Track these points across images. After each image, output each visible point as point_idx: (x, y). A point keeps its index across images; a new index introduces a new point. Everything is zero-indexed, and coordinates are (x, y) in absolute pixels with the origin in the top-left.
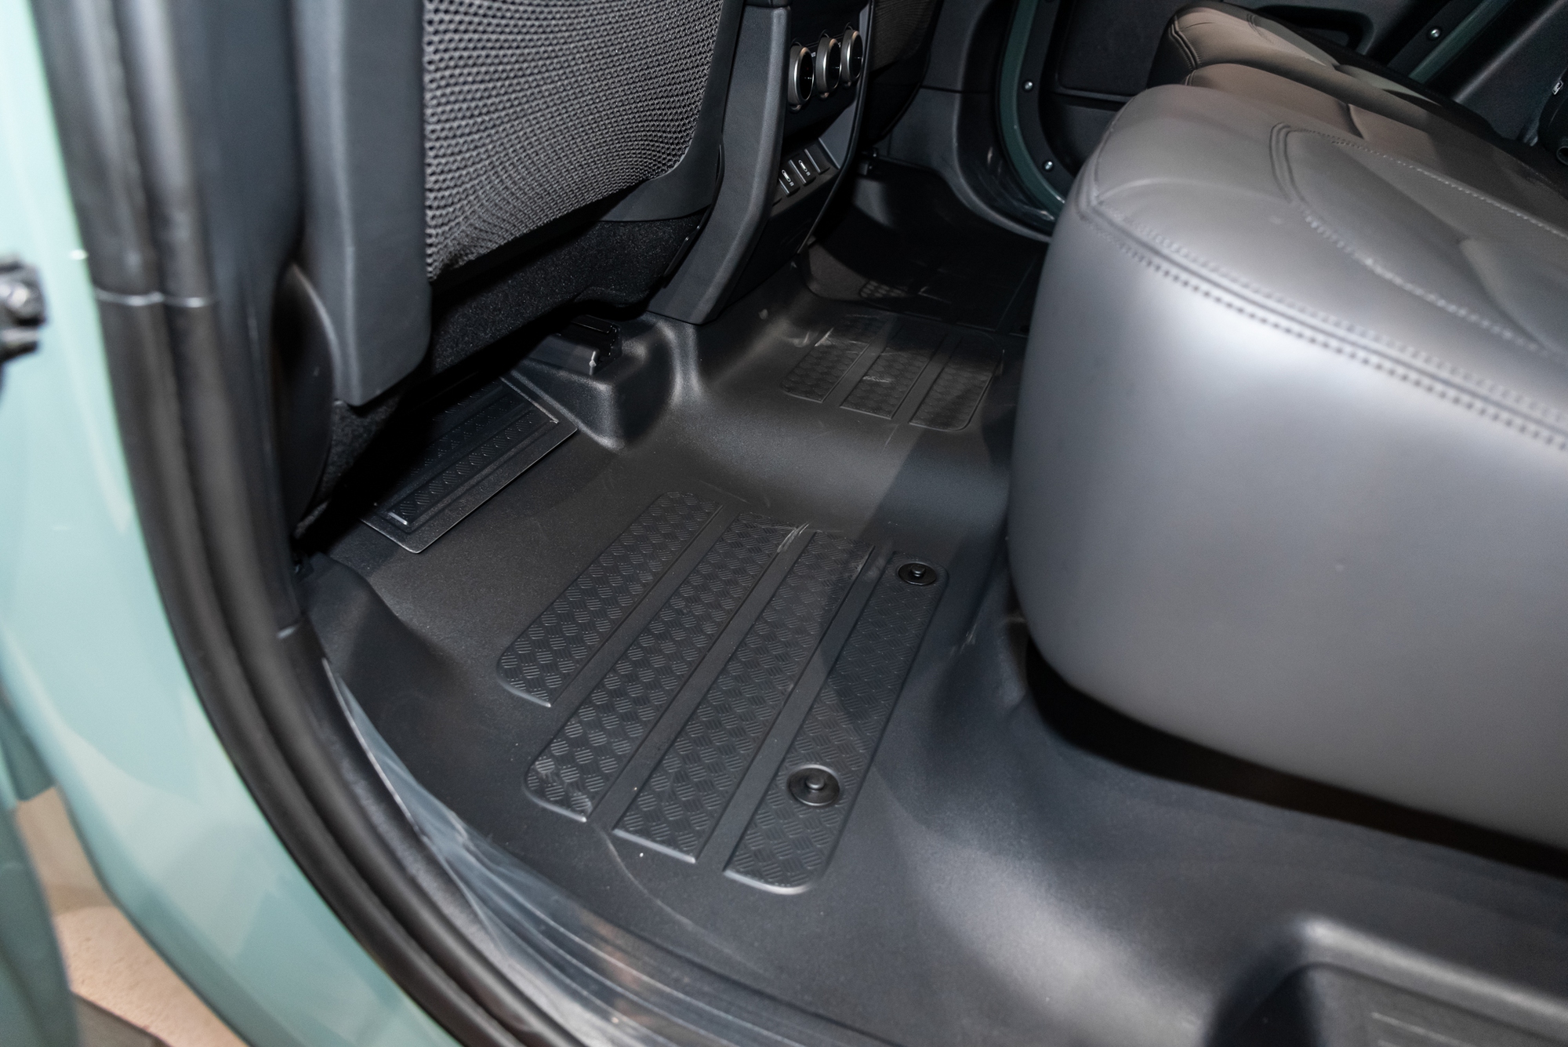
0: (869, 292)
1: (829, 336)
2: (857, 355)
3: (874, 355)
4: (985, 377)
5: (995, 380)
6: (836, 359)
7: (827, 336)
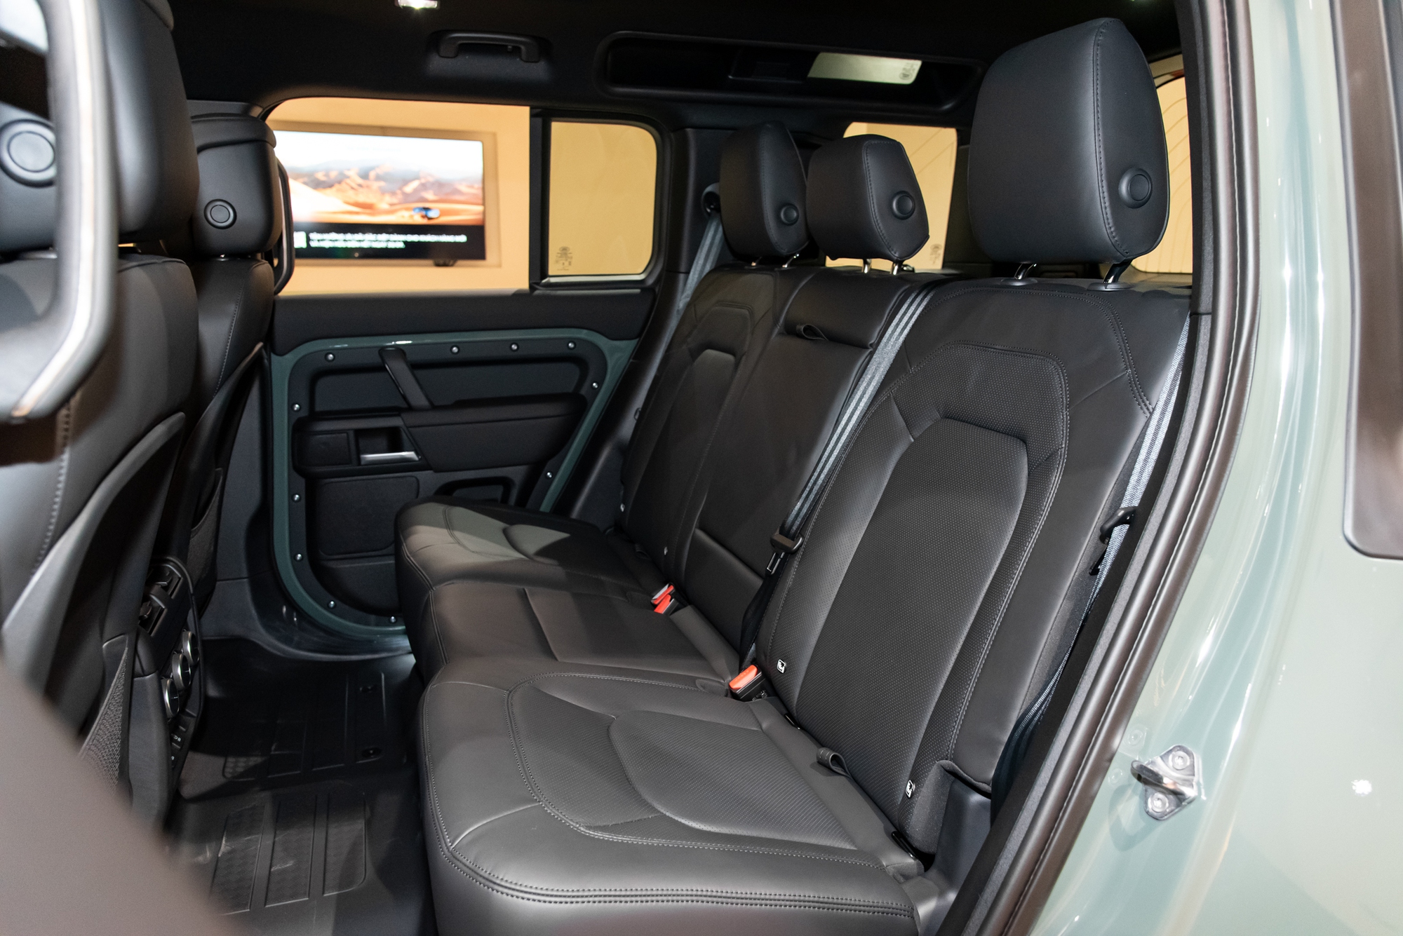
0: (231, 771)
1: (226, 841)
2: (256, 849)
3: (270, 842)
4: (360, 825)
5: (368, 824)
6: (242, 861)
7: (224, 842)
